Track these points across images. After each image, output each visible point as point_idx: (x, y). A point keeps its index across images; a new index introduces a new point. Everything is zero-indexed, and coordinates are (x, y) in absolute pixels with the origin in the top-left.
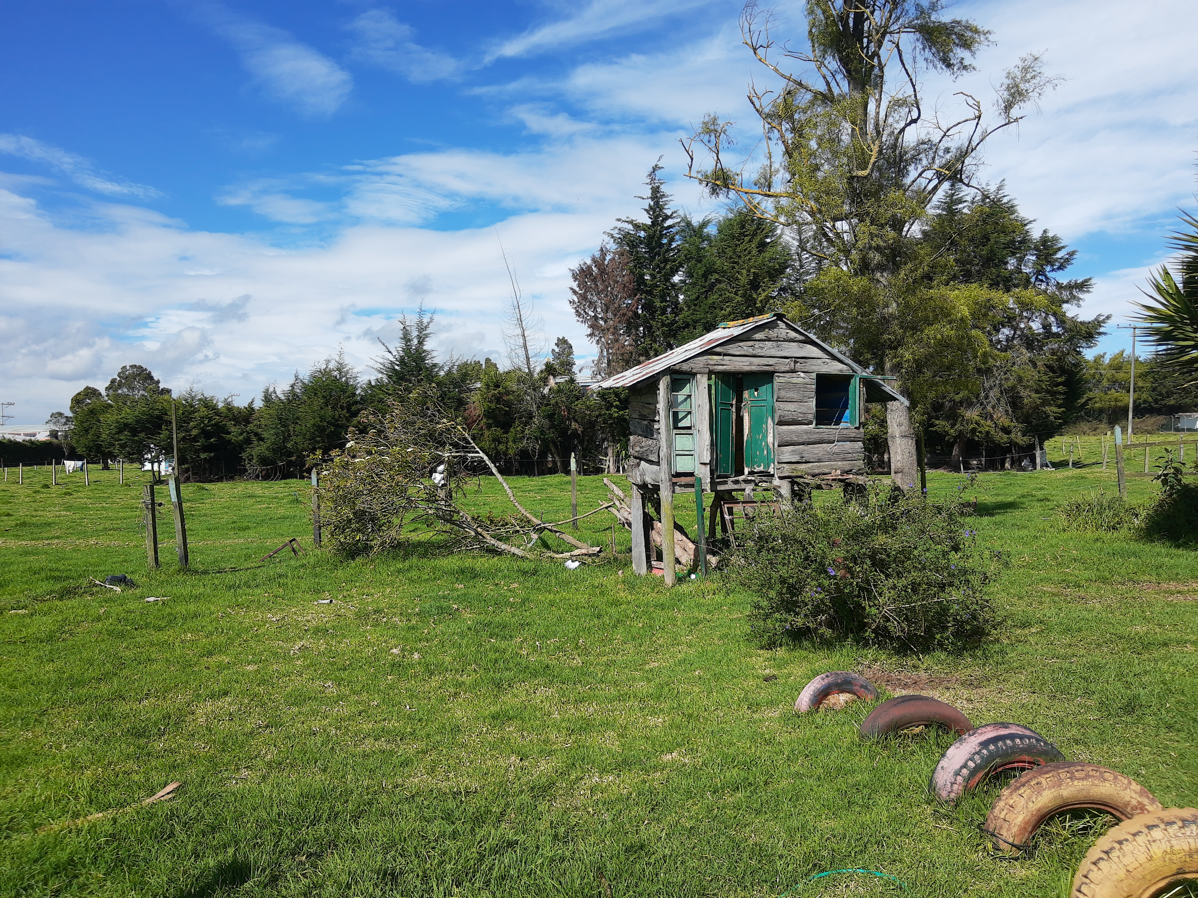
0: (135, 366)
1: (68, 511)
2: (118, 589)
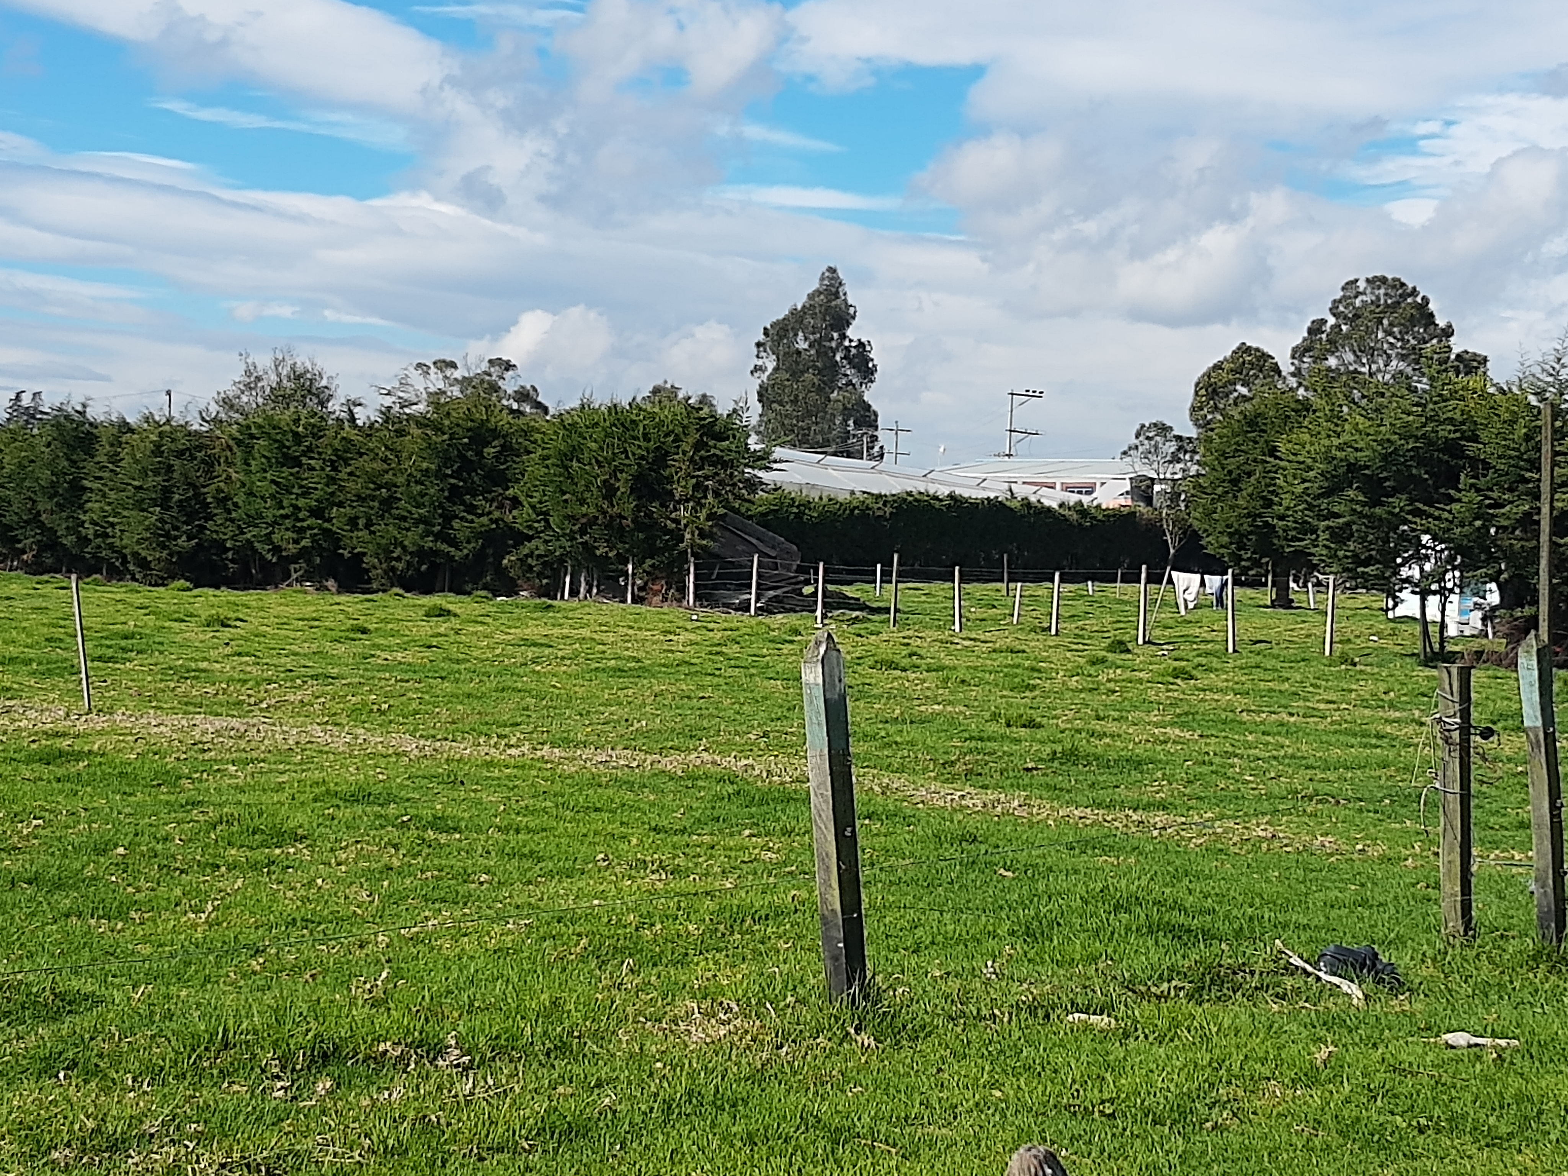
0: (1383, 280)
1: (1182, 726)
2: (1354, 990)
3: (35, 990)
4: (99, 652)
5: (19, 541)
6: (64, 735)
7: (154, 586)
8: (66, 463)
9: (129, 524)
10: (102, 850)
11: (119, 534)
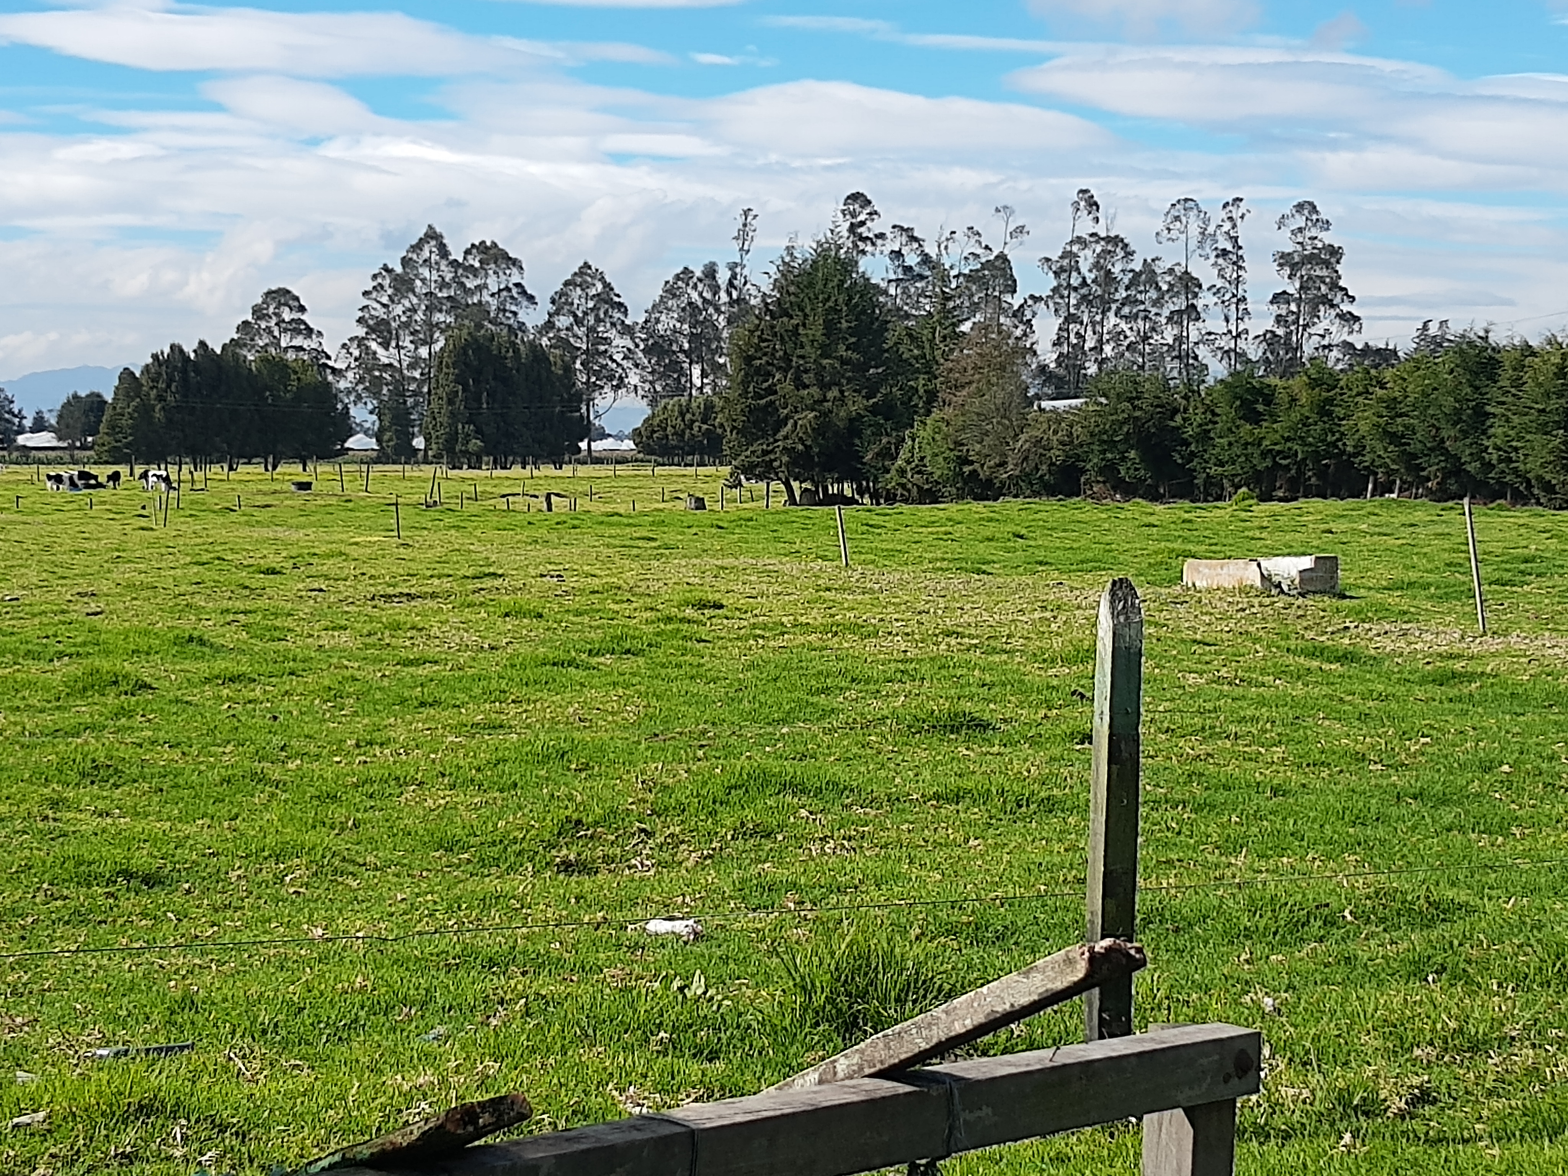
3: (1409, 898)
4: (1496, 575)
5: (1424, 469)
6: (1459, 657)
7: (1558, 509)
8: (1469, 390)
9: (1533, 449)
10: (1487, 768)
11: (1522, 458)
